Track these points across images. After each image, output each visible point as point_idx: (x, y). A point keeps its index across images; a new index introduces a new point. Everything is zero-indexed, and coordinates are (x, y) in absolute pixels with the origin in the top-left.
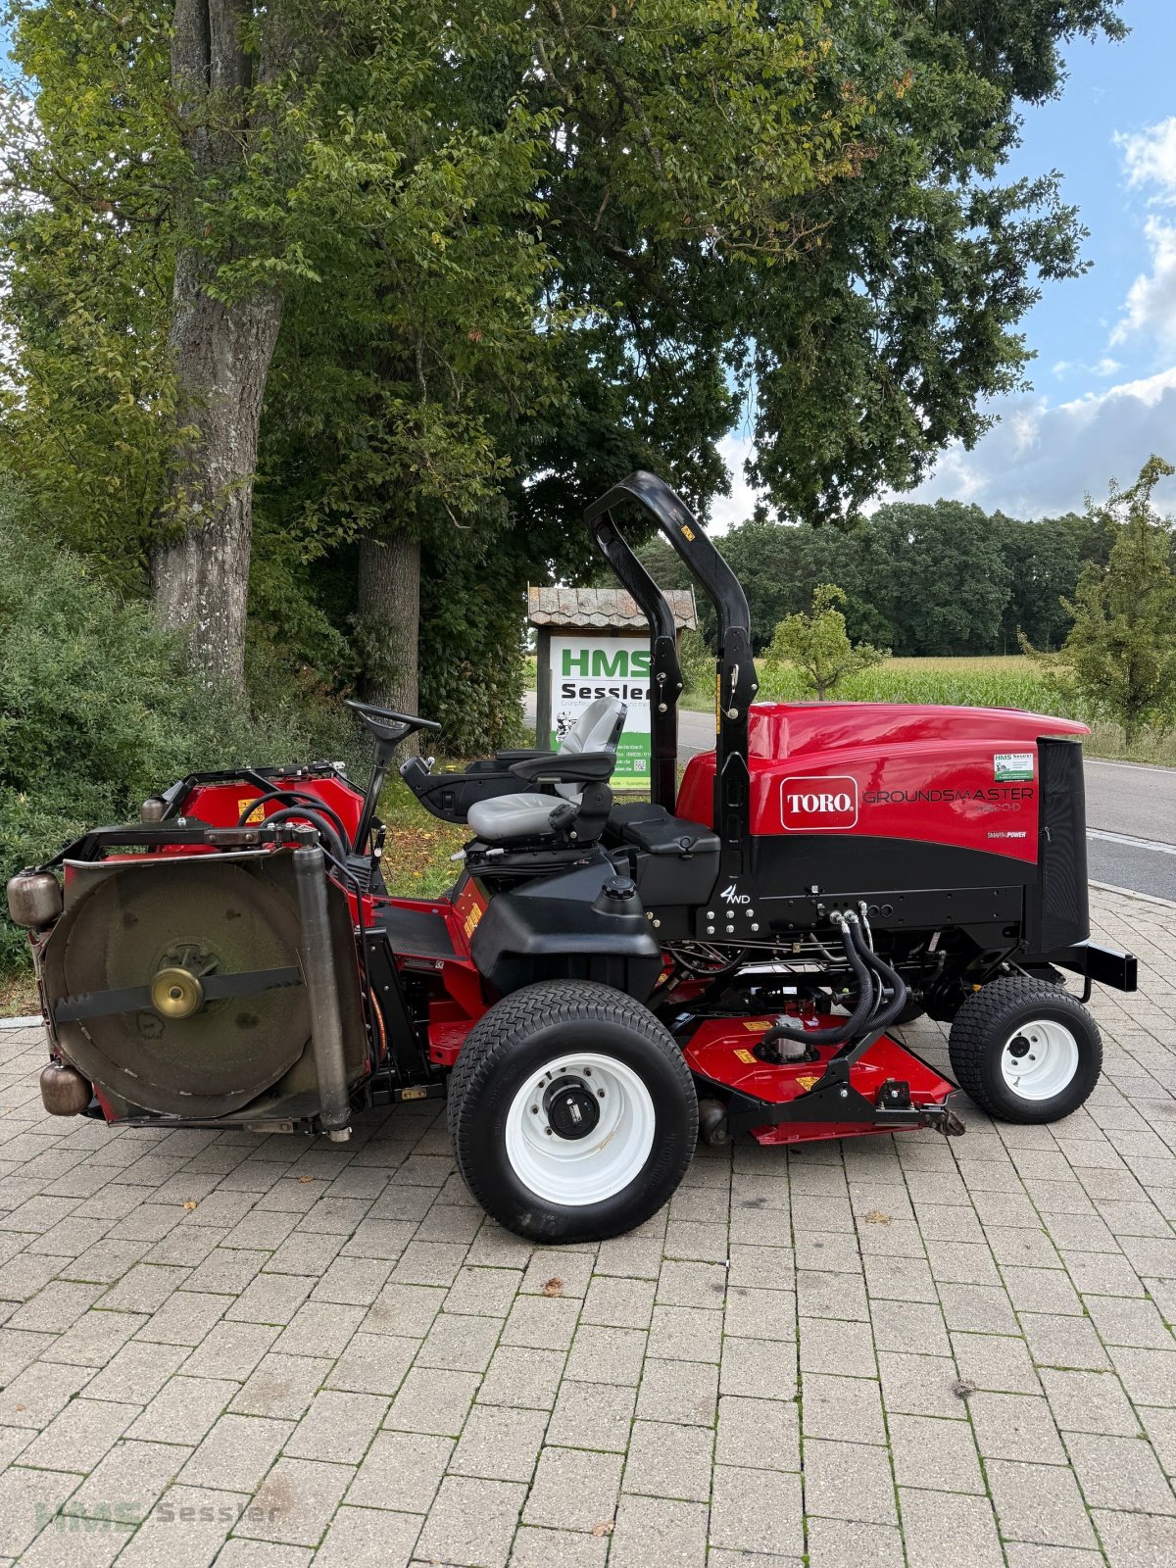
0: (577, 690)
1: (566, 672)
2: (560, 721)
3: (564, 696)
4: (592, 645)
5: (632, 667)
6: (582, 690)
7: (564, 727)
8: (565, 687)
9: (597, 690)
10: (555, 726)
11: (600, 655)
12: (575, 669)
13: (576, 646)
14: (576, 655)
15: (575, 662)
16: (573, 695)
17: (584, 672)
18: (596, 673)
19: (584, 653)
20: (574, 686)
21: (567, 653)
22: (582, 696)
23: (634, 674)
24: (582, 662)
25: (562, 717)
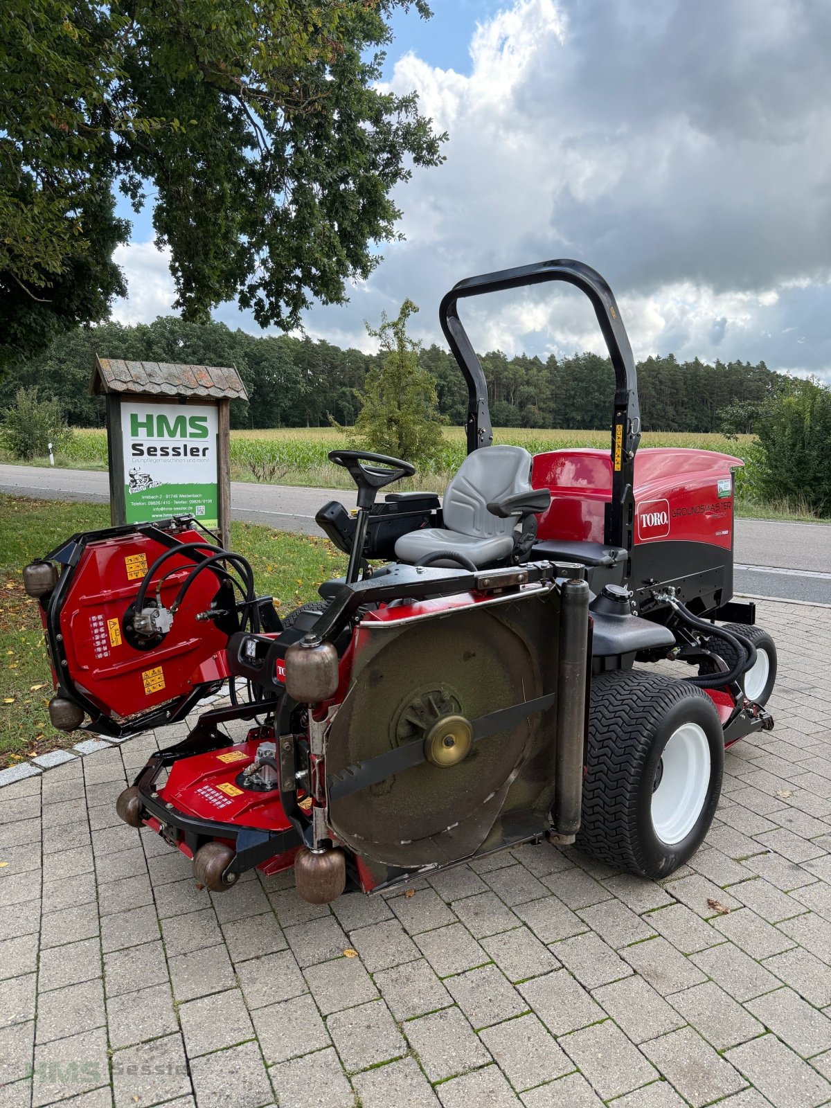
0: (145, 449)
1: (135, 433)
2: (132, 476)
3: (134, 454)
4: (156, 410)
5: (190, 430)
6: (149, 449)
7: (135, 481)
8: (134, 447)
9: (162, 449)
10: (127, 480)
11: (162, 419)
12: (142, 431)
13: (143, 411)
14: (142, 419)
15: (142, 425)
16: (142, 453)
17: (150, 434)
18: (161, 434)
19: (150, 417)
20: (142, 445)
21: (134, 417)
22: (149, 454)
23: (192, 435)
24: (148, 424)
25: (133, 472)
